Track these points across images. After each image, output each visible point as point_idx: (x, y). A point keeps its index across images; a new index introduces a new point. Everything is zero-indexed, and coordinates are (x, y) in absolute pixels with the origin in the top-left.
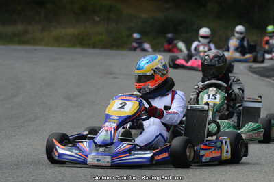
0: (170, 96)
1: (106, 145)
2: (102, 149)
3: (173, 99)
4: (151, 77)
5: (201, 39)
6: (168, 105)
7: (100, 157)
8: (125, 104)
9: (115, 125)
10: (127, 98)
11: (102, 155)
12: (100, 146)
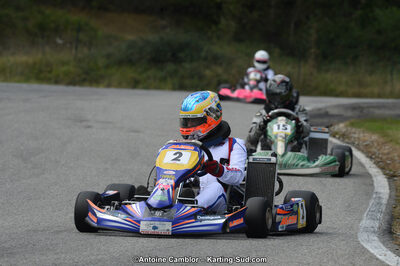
0: (226, 146)
1: (163, 207)
2: (158, 214)
3: (231, 149)
4: (201, 121)
5: (257, 64)
6: (226, 157)
7: (157, 224)
8: (181, 155)
9: (172, 182)
10: (182, 147)
11: (159, 220)
12: (156, 209)
